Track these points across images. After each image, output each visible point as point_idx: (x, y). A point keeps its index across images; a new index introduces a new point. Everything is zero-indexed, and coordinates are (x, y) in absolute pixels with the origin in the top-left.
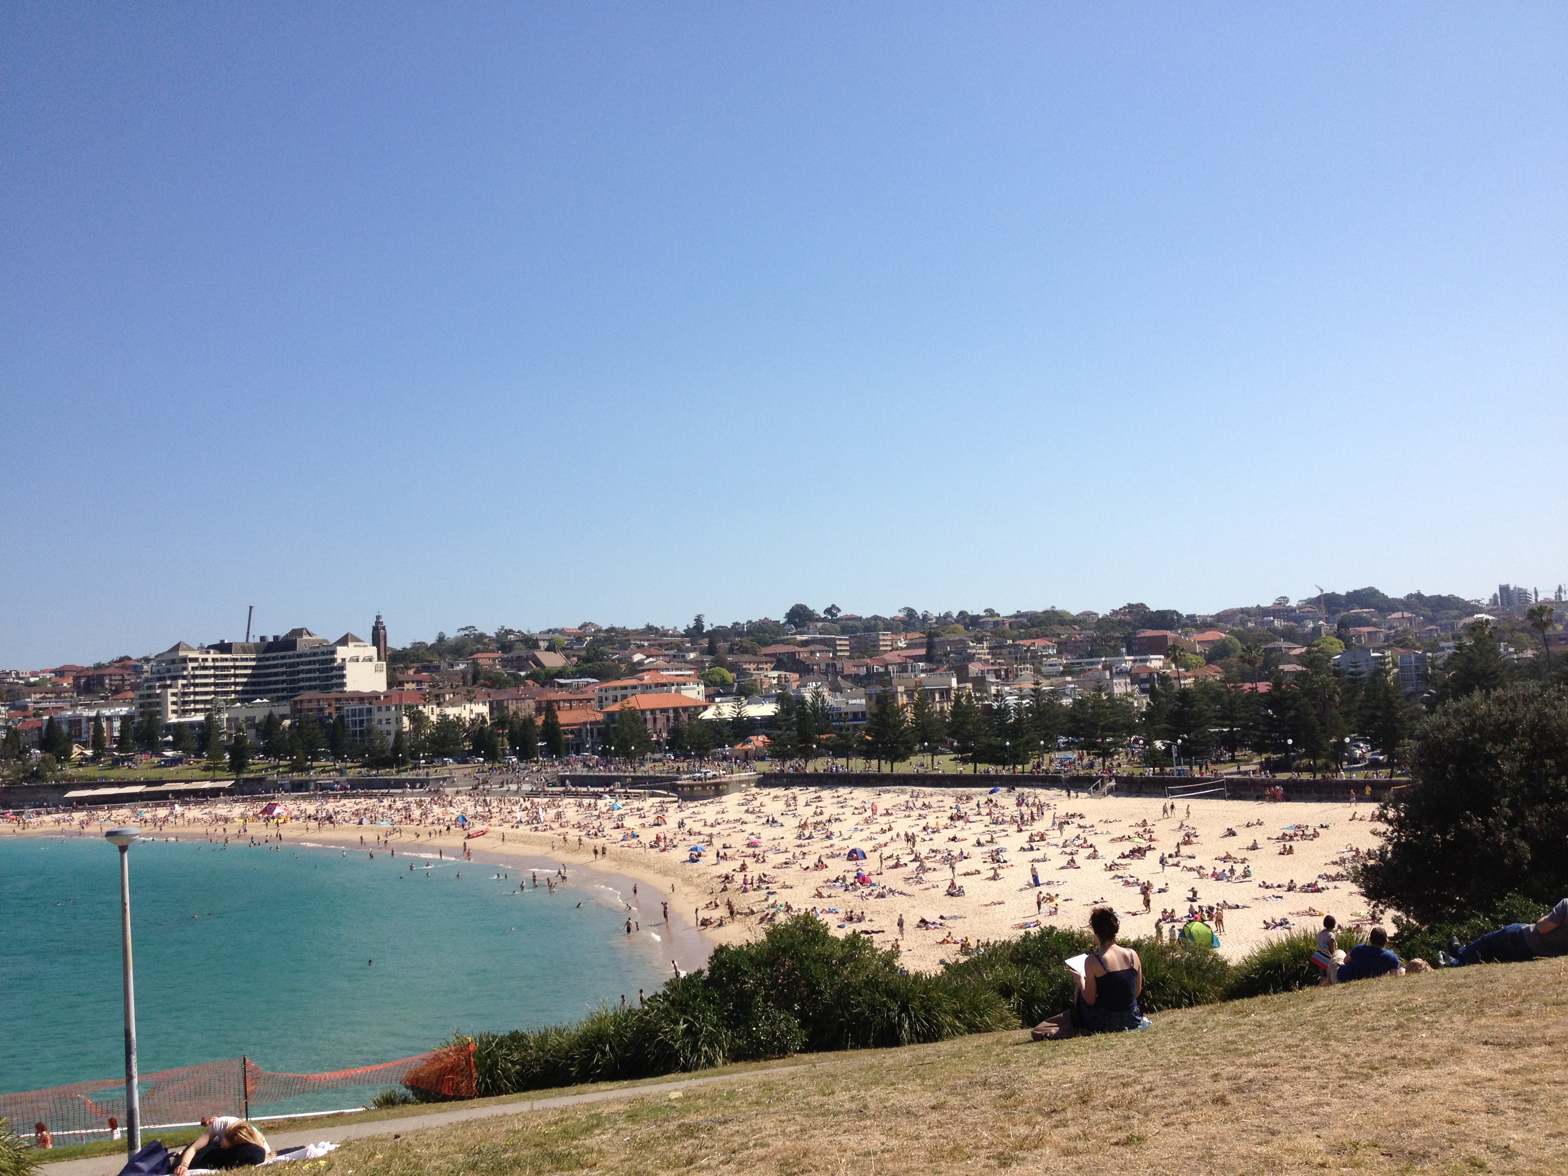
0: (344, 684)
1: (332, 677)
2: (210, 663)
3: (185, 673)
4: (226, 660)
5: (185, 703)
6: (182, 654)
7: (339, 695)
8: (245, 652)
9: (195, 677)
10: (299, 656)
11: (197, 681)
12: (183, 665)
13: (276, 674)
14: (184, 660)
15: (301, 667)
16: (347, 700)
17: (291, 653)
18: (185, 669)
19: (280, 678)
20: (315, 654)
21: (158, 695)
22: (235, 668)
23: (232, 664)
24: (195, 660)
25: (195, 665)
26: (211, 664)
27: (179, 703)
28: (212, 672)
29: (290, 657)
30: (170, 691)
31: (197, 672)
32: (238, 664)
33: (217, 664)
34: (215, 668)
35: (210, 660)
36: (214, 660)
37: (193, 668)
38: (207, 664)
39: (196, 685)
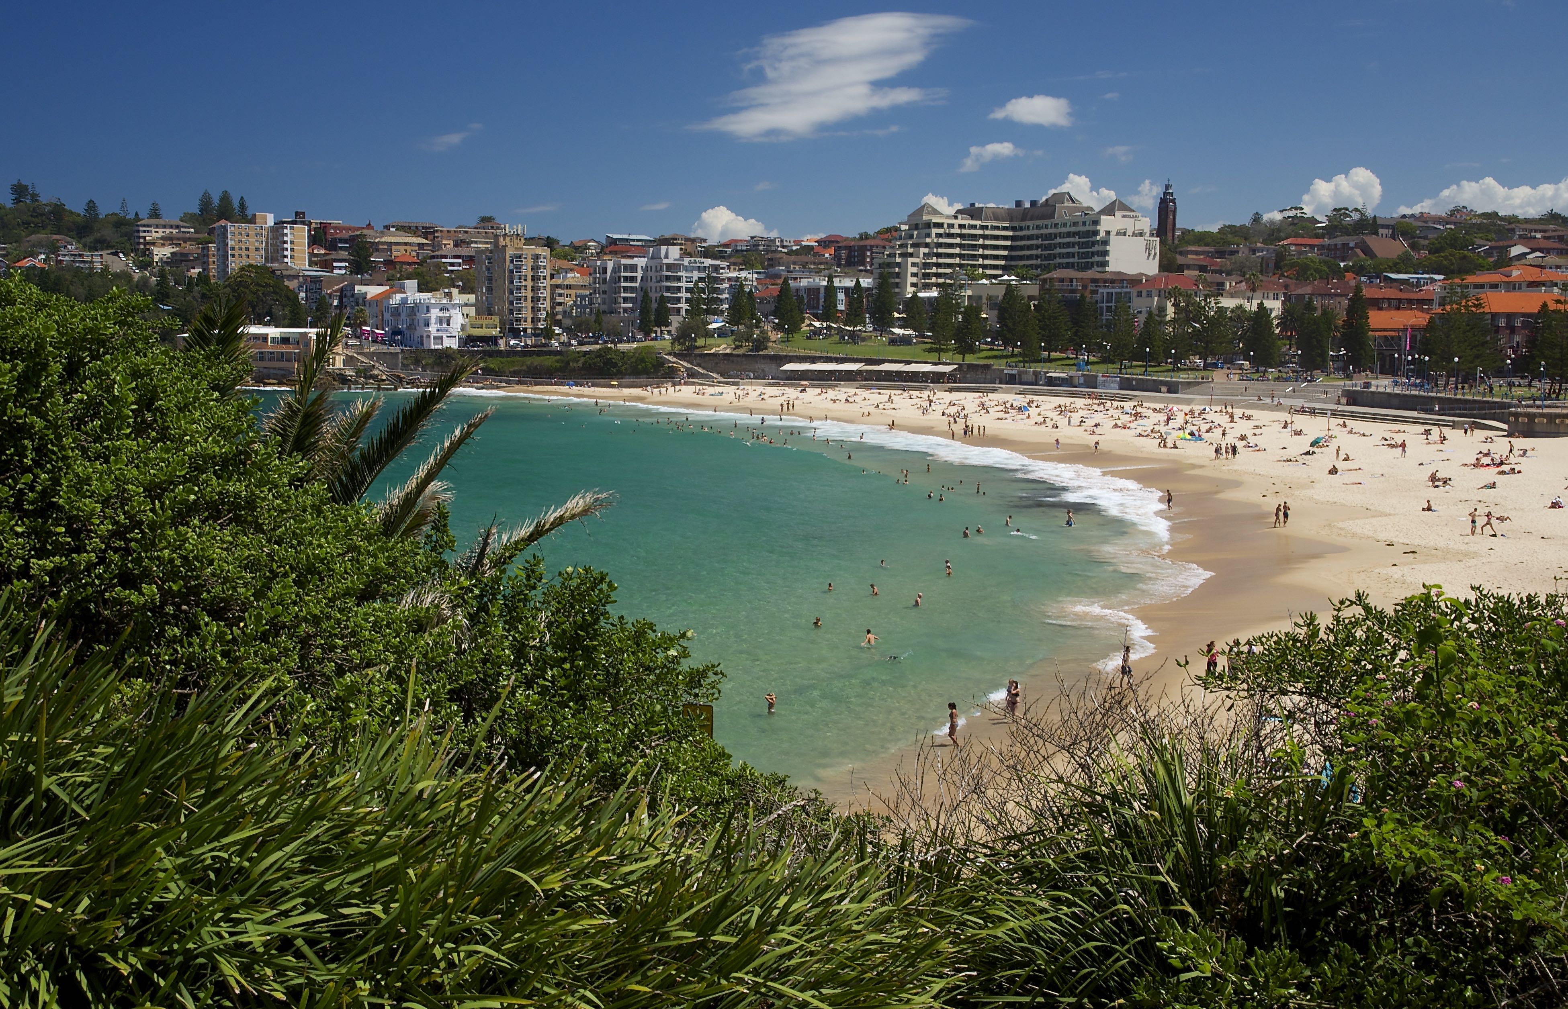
0: (1105, 264)
1: (1093, 254)
2: (956, 230)
3: (928, 240)
4: (974, 227)
5: (926, 276)
6: (926, 218)
7: (1098, 276)
8: (996, 219)
9: (940, 245)
10: (1056, 225)
11: (941, 250)
12: (927, 231)
13: (1029, 248)
14: (928, 225)
15: (1059, 240)
16: (1105, 281)
17: (1047, 222)
18: (928, 235)
19: (1034, 252)
20: (1075, 224)
21: (898, 265)
22: (985, 237)
23: (981, 232)
24: (940, 225)
25: (941, 231)
26: (958, 231)
27: (920, 275)
28: (958, 240)
29: (1046, 227)
30: (910, 260)
31: (941, 240)
32: (987, 232)
33: (964, 231)
34: (961, 236)
35: (956, 226)
36: (961, 226)
37: (939, 235)
38: (953, 231)
39: (939, 255)
